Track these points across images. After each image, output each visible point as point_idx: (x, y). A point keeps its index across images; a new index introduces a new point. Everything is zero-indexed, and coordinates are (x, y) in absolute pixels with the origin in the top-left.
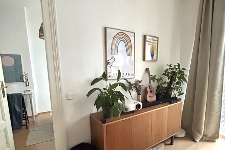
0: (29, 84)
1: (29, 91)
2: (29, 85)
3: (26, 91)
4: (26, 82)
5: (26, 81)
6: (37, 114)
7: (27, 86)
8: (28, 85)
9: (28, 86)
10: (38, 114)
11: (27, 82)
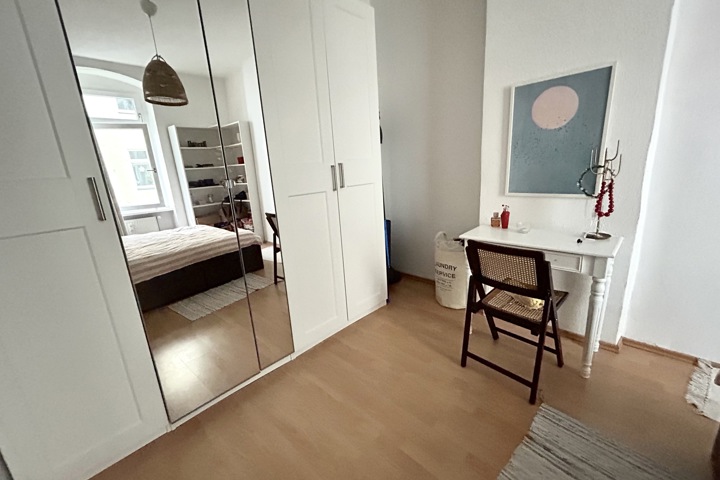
0: (611, 206)
1: (606, 236)
2: (611, 210)
3: (588, 237)
4: (600, 197)
5: (603, 192)
6: (617, 341)
7: (600, 215)
8: (605, 209)
9: (607, 215)
10: (624, 341)
11: (606, 196)
